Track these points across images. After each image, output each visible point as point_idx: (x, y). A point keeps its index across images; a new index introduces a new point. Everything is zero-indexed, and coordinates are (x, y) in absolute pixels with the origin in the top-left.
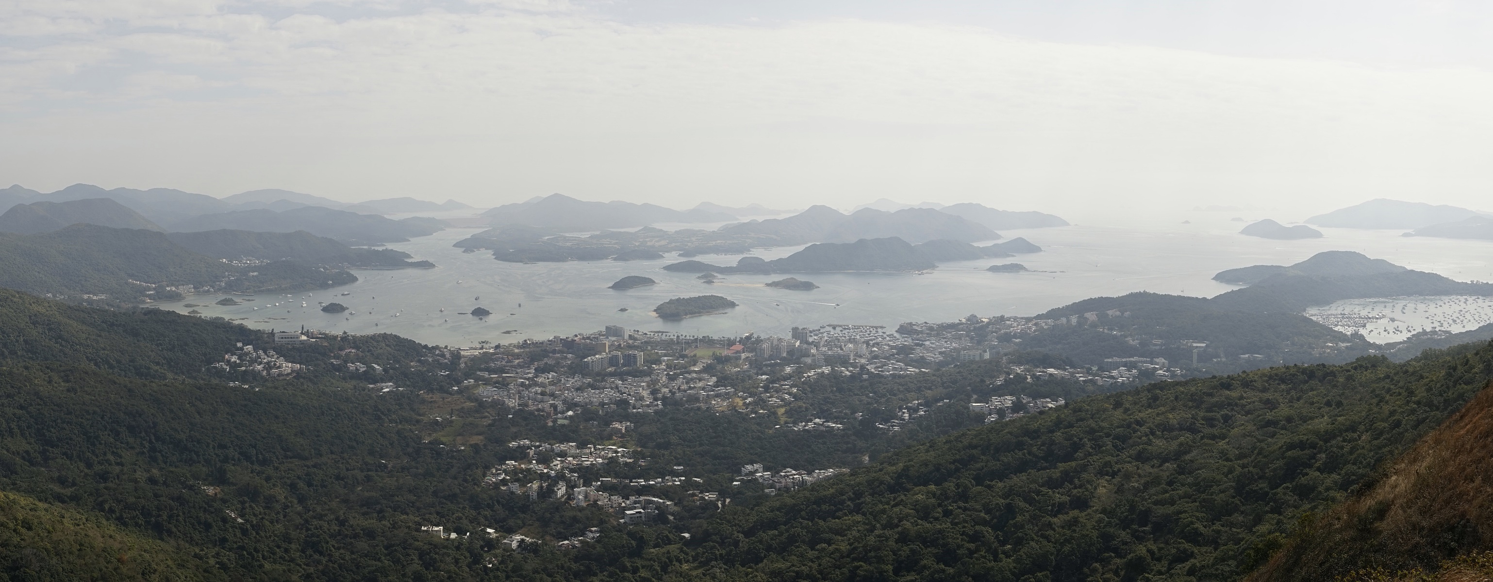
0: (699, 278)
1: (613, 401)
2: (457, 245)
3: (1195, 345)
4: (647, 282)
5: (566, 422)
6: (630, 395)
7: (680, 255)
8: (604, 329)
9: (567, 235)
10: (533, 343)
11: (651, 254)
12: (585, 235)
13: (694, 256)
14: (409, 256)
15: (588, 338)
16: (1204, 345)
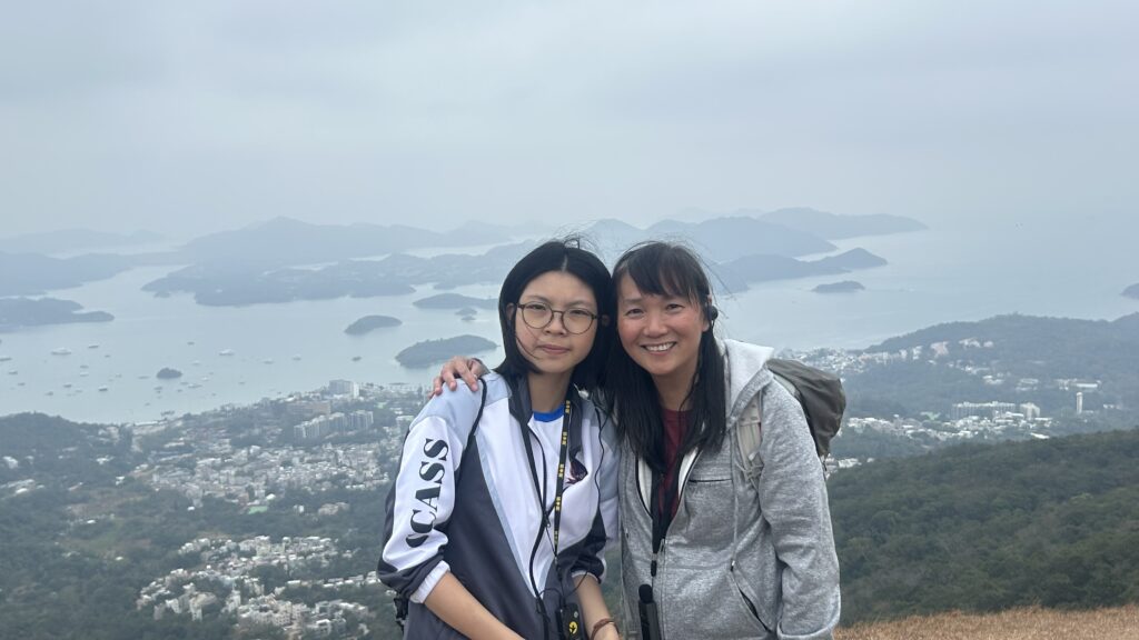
0: (457, 314)
1: (329, 477)
2: (146, 288)
3: (1081, 385)
4: (389, 322)
5: (263, 509)
6: (351, 467)
7: (435, 288)
8: (328, 385)
9: (295, 268)
10: (233, 409)
11: (400, 288)
12: (317, 268)
13: (453, 287)
14: (80, 307)
15: (307, 398)
16: (1095, 386)
